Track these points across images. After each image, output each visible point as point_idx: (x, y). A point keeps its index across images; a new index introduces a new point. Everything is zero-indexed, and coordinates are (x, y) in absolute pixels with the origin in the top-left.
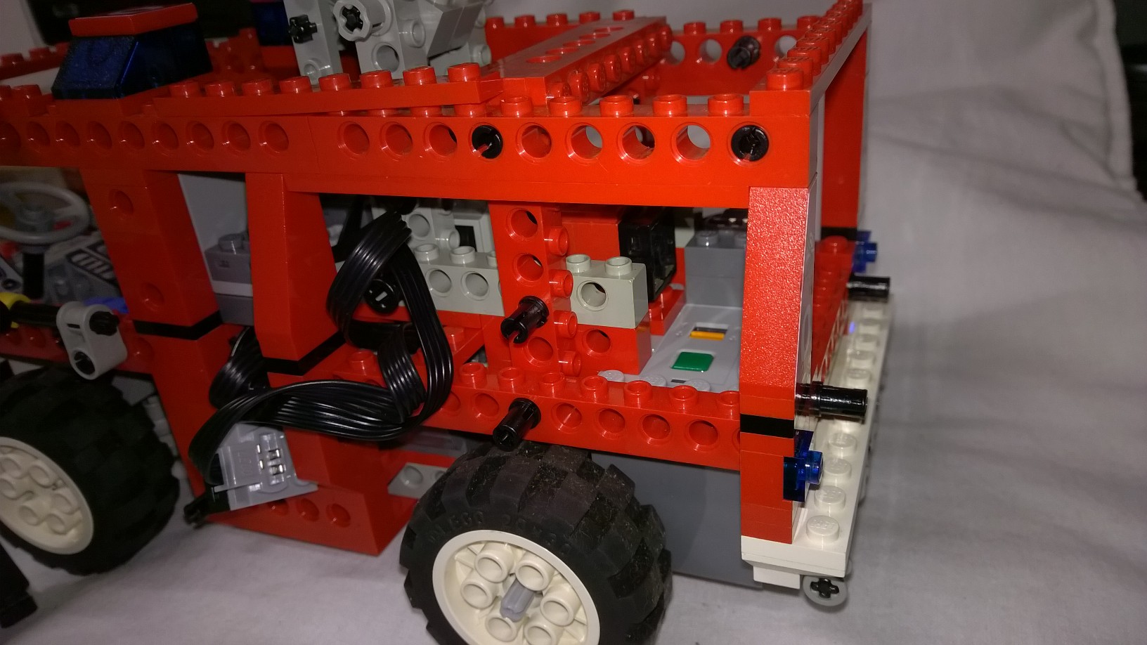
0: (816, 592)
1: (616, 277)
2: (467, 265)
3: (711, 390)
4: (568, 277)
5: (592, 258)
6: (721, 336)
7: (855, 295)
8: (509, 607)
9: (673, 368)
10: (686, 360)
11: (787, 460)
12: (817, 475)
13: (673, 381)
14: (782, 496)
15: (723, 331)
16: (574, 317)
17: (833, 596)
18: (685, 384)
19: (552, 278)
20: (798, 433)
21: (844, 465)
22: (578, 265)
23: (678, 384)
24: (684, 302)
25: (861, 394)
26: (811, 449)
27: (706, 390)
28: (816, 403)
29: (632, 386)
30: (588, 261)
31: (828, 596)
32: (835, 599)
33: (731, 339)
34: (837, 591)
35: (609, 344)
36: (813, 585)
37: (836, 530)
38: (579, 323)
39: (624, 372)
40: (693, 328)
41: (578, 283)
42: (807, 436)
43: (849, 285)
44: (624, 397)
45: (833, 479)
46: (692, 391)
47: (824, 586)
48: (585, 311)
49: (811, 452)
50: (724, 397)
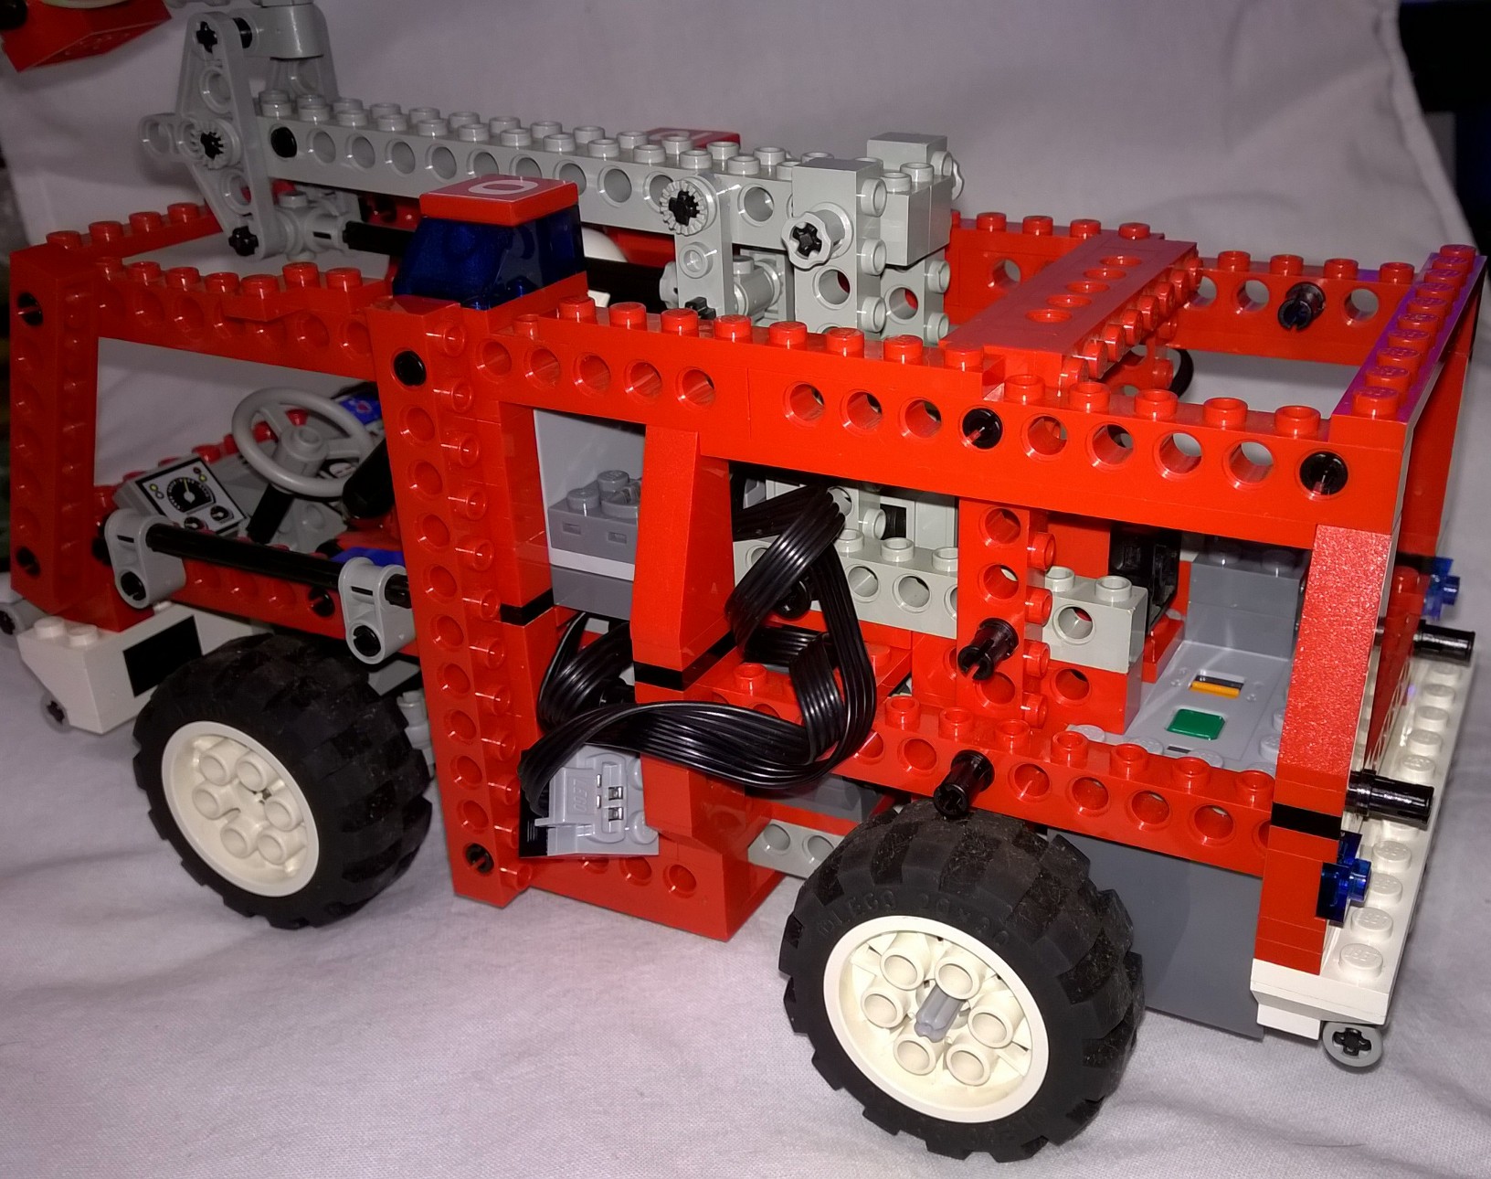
0: (1339, 1046)
1: (1108, 604)
2: (902, 565)
3: (1223, 765)
4: (1047, 597)
5: (1077, 573)
6: (1235, 692)
7: (1423, 650)
8: (927, 1022)
9: (1169, 730)
10: (1185, 721)
11: (1327, 867)
12: (1361, 891)
13: (1170, 748)
14: (1314, 911)
15: (1238, 686)
16: (1045, 649)
17: (1362, 1053)
18: (1189, 755)
19: (1028, 598)
20: (1343, 835)
21: (1392, 884)
22: (1058, 582)
23: (1183, 755)
24: (1183, 638)
25: (1425, 792)
26: (1357, 856)
27: (1218, 766)
28: (1364, 798)
29: (1121, 750)
30: (1071, 578)
31: (1355, 1053)
32: (1364, 1058)
33: (1249, 698)
34: (1368, 1046)
35: (1087, 689)
36: (1336, 1037)
37: (1379, 964)
38: (1051, 658)
39: (1105, 729)
40: (1194, 677)
41: (1059, 604)
42: (1354, 840)
43: (1416, 638)
44: (1111, 763)
45: (1378, 899)
46: (1202, 767)
47: (1351, 1039)
48: (1060, 643)
49: (1357, 860)
50: (1245, 778)
